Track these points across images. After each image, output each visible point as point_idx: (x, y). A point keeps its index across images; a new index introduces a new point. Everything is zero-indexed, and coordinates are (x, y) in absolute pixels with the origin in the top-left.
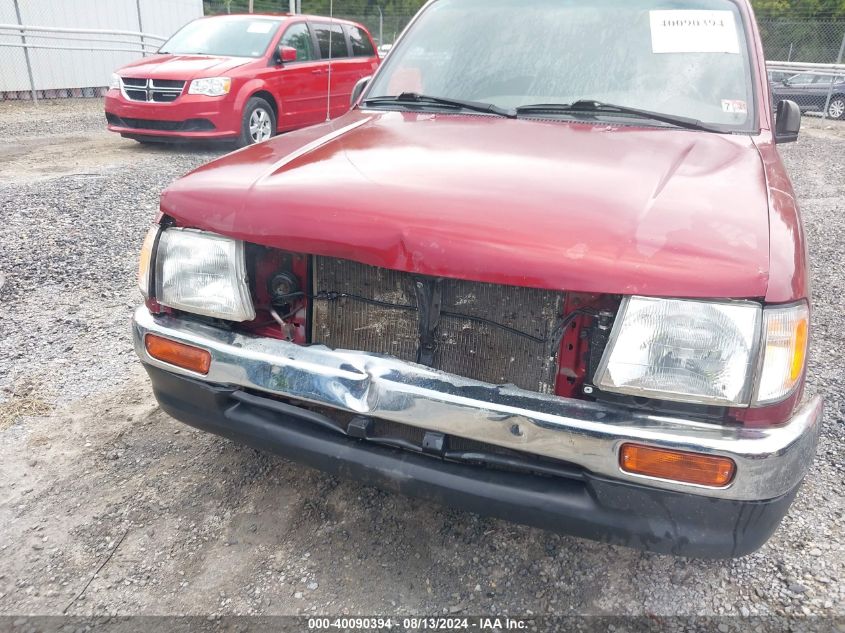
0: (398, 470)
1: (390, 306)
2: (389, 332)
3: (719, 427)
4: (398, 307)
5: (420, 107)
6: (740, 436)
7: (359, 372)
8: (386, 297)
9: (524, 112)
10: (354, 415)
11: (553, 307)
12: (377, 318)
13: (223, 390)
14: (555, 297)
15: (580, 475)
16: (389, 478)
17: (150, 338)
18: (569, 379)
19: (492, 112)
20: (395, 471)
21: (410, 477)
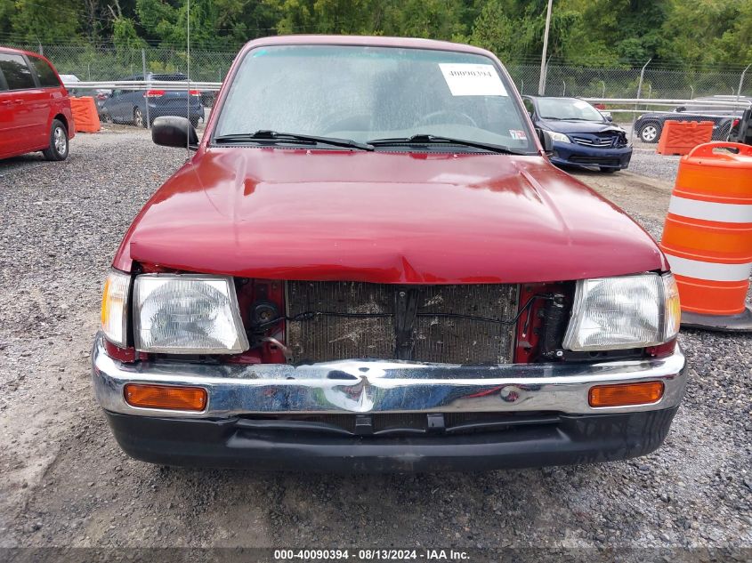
0: (410, 452)
1: (363, 316)
2: (364, 339)
3: (638, 362)
4: (372, 315)
5: (273, 143)
6: (652, 365)
7: (352, 378)
8: (360, 309)
9: (378, 145)
10: (353, 417)
11: (507, 297)
12: (351, 329)
13: (226, 422)
14: (508, 289)
15: (558, 419)
16: (403, 462)
17: (130, 388)
18: (526, 349)
19: (353, 146)
20: (408, 455)
21: (422, 455)
